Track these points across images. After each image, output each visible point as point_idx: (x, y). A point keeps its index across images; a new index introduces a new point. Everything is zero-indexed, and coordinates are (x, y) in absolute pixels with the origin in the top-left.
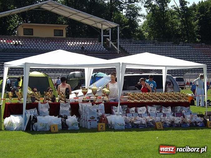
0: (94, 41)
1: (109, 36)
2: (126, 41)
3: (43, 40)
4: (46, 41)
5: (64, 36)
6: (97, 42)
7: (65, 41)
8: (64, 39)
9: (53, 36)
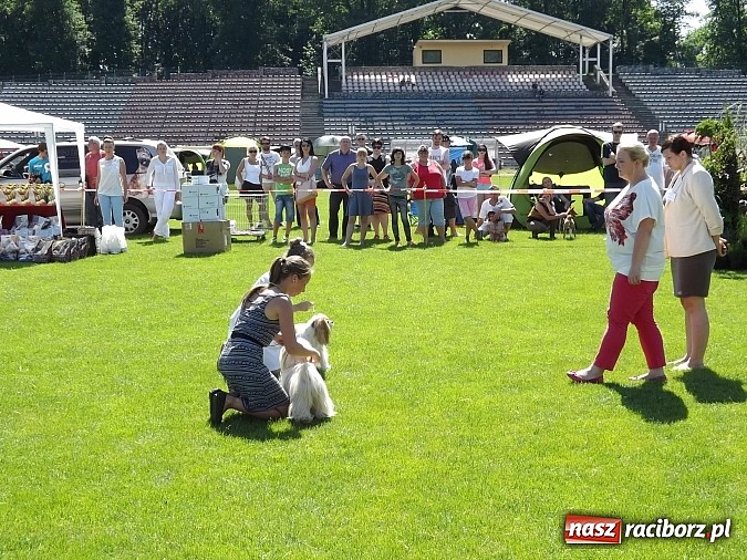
0: (567, 72)
1: (594, 59)
2: (637, 70)
3: (462, 73)
4: (467, 73)
5: (505, 62)
6: (573, 72)
7: (506, 73)
8: (504, 69)
9: (482, 64)
